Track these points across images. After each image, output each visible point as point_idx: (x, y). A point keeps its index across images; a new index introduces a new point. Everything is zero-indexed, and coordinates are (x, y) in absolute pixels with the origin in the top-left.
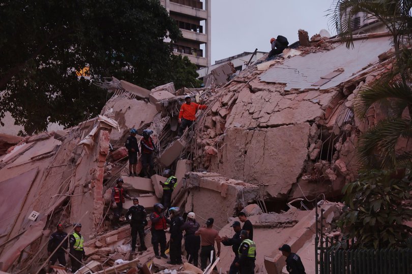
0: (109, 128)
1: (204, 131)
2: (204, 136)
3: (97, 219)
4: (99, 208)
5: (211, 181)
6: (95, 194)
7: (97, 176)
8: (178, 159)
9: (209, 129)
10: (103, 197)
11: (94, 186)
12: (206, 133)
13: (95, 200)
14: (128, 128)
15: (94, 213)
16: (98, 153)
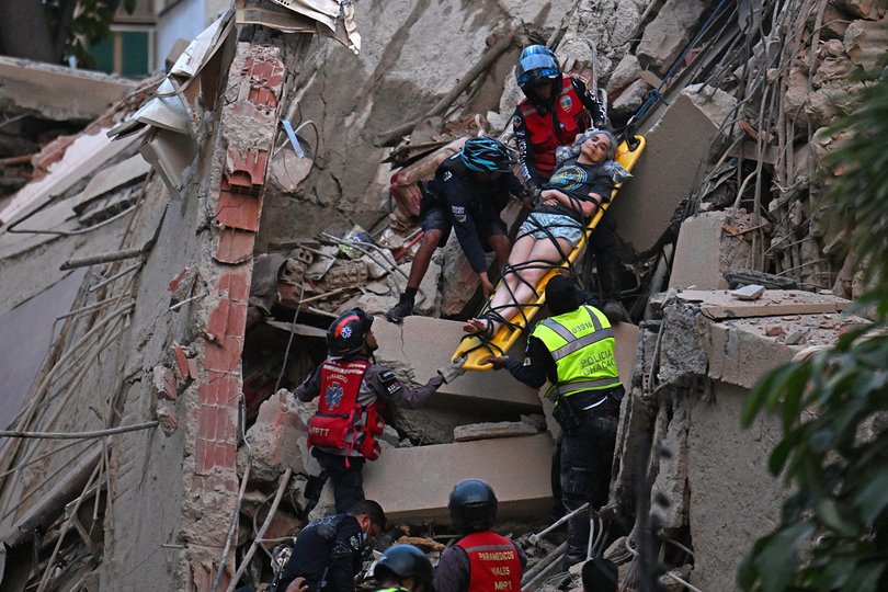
0: (288, 29)
1: (828, 35)
2: (827, 67)
3: (199, 569)
4: (216, 506)
5: (759, 343)
6: (193, 426)
7: (205, 317)
8: (688, 209)
9: (856, 24)
10: (241, 444)
11: (190, 380)
12: (834, 45)
13: (191, 463)
14: (515, 23)
15: (185, 540)
16: (215, 175)
